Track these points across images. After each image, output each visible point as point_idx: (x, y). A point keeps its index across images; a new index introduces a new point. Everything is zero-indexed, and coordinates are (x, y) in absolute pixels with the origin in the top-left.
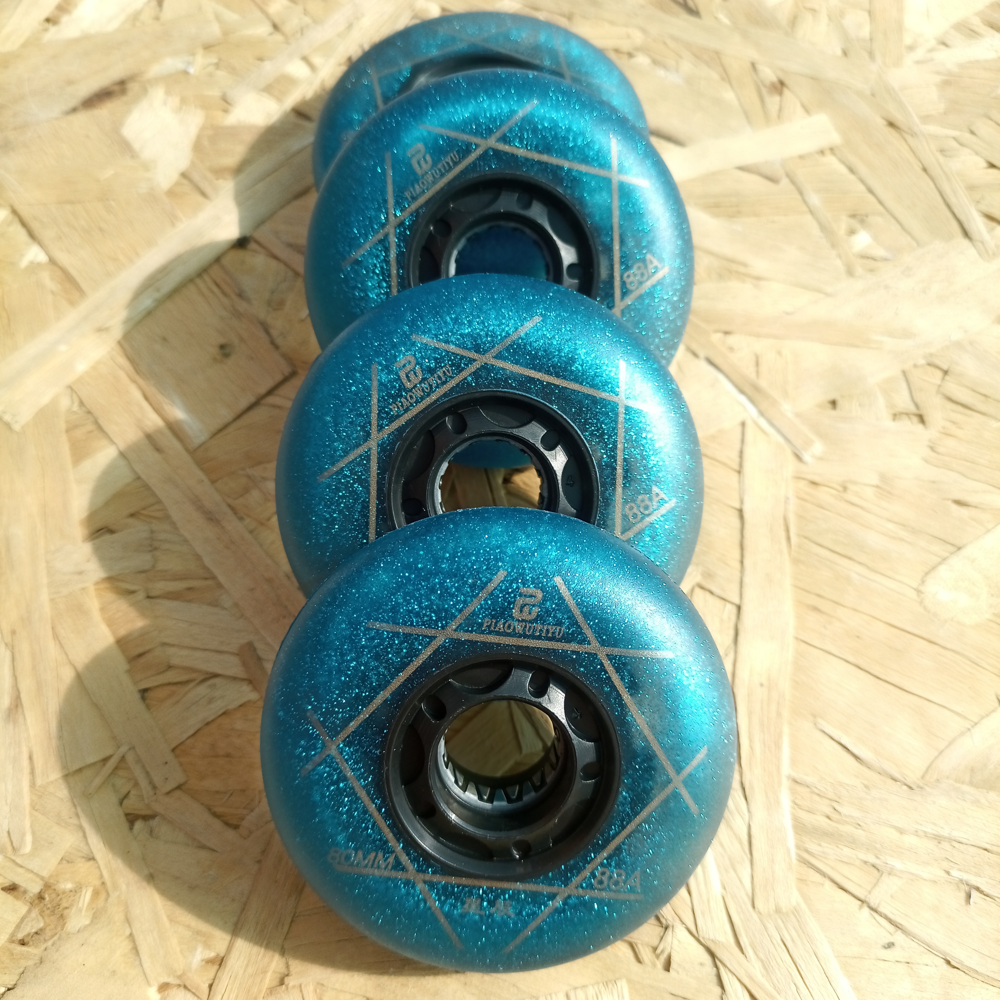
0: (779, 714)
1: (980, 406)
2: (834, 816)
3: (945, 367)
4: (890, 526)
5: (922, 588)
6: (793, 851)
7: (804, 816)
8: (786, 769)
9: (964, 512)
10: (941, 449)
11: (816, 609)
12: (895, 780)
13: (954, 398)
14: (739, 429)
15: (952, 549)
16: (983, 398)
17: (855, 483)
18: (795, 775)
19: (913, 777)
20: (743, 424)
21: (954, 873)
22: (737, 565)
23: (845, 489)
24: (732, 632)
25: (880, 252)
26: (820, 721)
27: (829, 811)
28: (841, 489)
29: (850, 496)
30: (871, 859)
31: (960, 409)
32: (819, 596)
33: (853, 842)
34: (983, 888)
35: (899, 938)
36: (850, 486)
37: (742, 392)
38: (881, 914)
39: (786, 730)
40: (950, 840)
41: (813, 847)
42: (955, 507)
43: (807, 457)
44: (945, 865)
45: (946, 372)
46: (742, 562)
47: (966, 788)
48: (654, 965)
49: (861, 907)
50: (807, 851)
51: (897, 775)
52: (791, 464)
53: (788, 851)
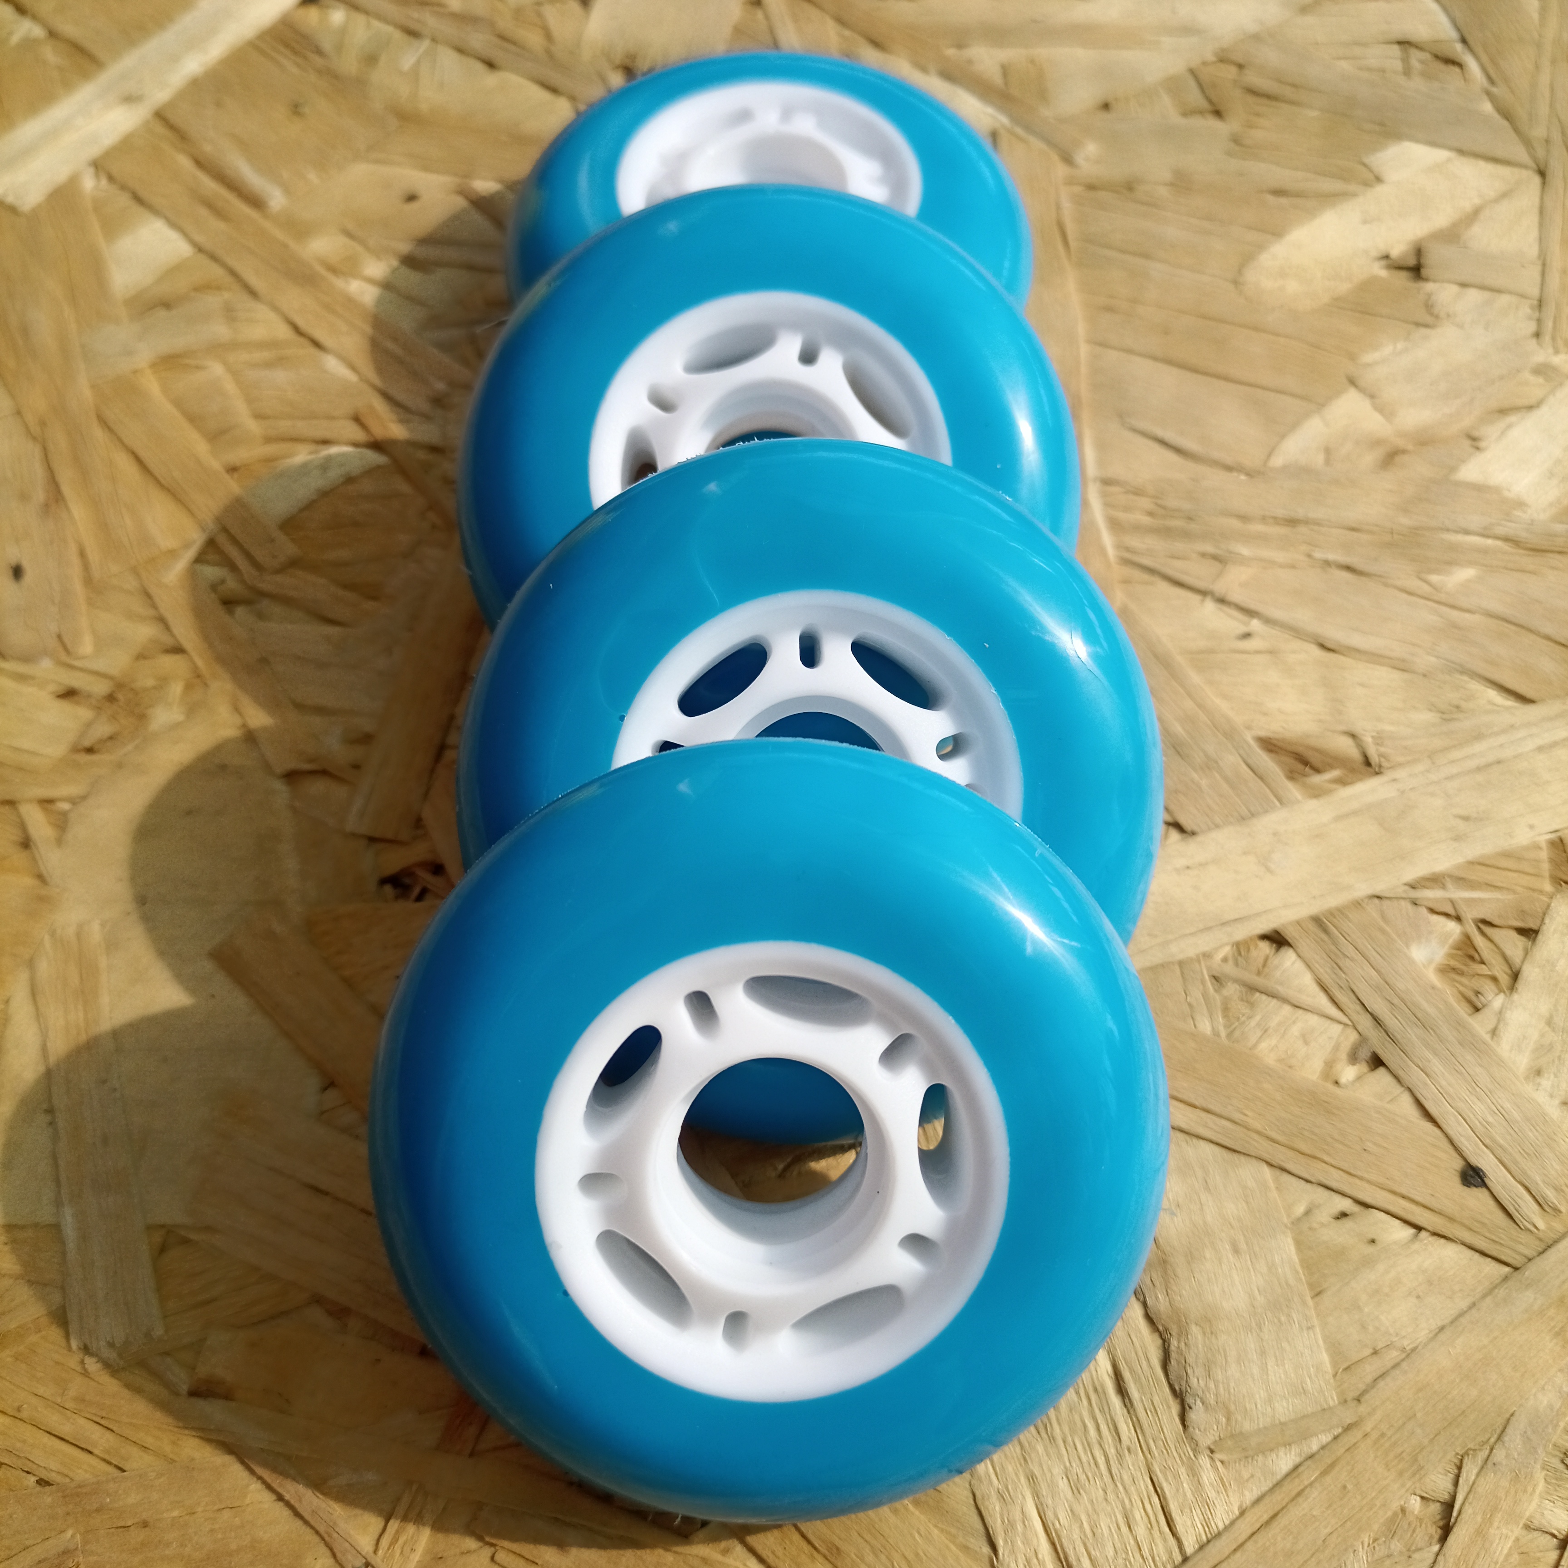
1: (1292, 97)
2: (1159, 514)
3: (1241, 61)
5: (1239, 279)
6: (1111, 552)
7: (1121, 516)
8: (1092, 470)
9: (1283, 201)
10: (1247, 142)
11: (1110, 310)
12: (1230, 471)
13: (1257, 90)
15: (1271, 237)
17: (1142, 181)
18: (1104, 475)
19: (1251, 464)
21: (1318, 555)
23: (1131, 188)
26: (1128, 419)
28: (1127, 189)
29: (1137, 195)
30: (1210, 550)
31: (1265, 100)
32: (1112, 296)
33: (1186, 535)
34: (1354, 567)
35: (1256, 626)
36: (1136, 184)
37: (988, 101)
38: (1230, 606)
40: (1306, 522)
41: (1137, 547)
42: (1271, 199)
43: (1079, 159)
44: (1304, 547)
45: (1242, 66)
49: (1203, 601)
50: (1128, 549)
51: (1230, 463)
52: (1060, 169)
53: (1104, 551)
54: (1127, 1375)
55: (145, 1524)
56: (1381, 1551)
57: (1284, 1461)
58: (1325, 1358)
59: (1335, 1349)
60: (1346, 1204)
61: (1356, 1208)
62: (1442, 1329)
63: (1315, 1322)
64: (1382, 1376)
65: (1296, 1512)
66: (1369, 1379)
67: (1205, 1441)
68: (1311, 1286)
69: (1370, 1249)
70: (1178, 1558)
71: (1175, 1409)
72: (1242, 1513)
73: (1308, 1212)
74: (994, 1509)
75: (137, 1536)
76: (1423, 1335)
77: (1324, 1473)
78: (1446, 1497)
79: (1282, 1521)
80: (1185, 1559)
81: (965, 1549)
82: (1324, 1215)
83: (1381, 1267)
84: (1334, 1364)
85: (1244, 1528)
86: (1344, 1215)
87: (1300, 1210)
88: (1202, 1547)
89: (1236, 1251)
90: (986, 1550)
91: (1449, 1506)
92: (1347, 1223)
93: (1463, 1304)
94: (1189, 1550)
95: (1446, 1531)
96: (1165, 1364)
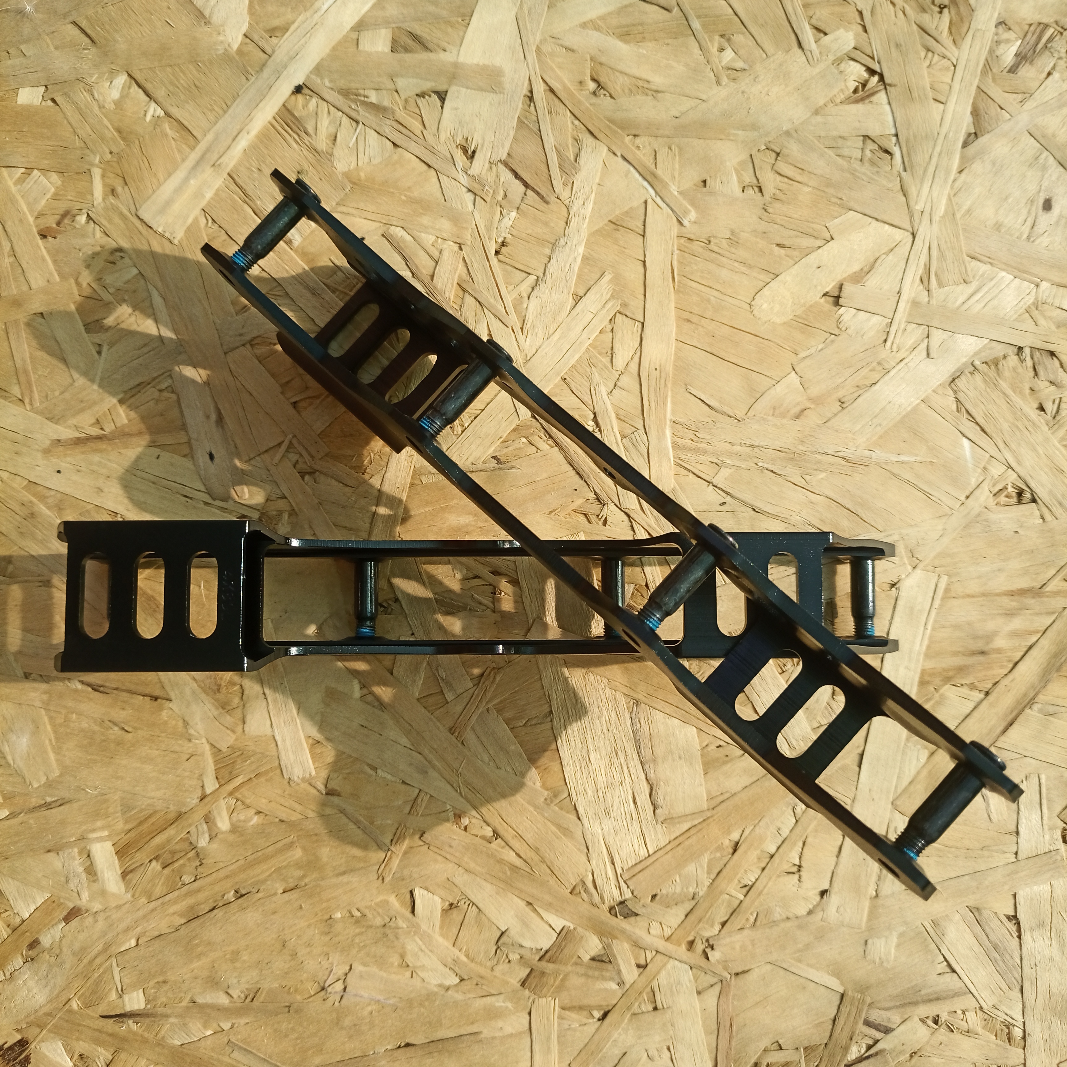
0: (665, 385)
1: (798, 178)
2: (695, 439)
3: (778, 150)
4: (736, 264)
5: (753, 303)
6: (672, 459)
7: (678, 440)
8: (669, 415)
9: (782, 251)
10: (770, 210)
11: (689, 321)
12: (730, 417)
13: (782, 173)
14: (643, 205)
15: (772, 276)
16: (800, 171)
17: (715, 237)
18: (674, 419)
19: (740, 415)
20: (646, 202)
21: (760, 464)
22: (643, 297)
23: (710, 241)
24: (639, 339)
25: (740, 64)
26: (689, 387)
27: (693, 437)
28: (707, 242)
29: (712, 247)
30: (716, 461)
31: (786, 180)
32: (691, 313)
34: (775, 471)
35: (728, 499)
36: (712, 239)
37: (645, 179)
38: (719, 488)
39: (670, 394)
40: (760, 447)
41: (683, 457)
42: (777, 248)
43: (685, 222)
44: (756, 460)
45: (778, 154)
46: (645, 295)
47: (770, 418)
48: (598, 524)
49: (707, 485)
50: (680, 459)
51: (731, 414)
52: (676, 228)
53: (670, 459)
54: (637, 798)
55: (316, 835)
56: (712, 856)
57: (686, 826)
58: (705, 795)
59: (708, 792)
60: (722, 743)
61: (725, 744)
62: (746, 787)
63: (703, 782)
64: (722, 802)
65: (687, 843)
66: (718, 802)
67: (660, 820)
68: (704, 770)
69: (727, 758)
70: (647, 855)
71: (652, 809)
72: (670, 842)
73: (707, 745)
74: (589, 837)
75: (315, 838)
76: (739, 788)
77: (698, 832)
78: (737, 840)
79: (682, 846)
80: (649, 856)
81: (579, 850)
82: (713, 747)
83: (729, 765)
84: (708, 796)
85: (669, 847)
86: (720, 746)
87: (704, 744)
88: (655, 852)
89: (680, 758)
90: (586, 850)
91: (737, 843)
92: (720, 749)
93: (755, 779)
94: (651, 853)
95: (735, 851)
96: (650, 795)
